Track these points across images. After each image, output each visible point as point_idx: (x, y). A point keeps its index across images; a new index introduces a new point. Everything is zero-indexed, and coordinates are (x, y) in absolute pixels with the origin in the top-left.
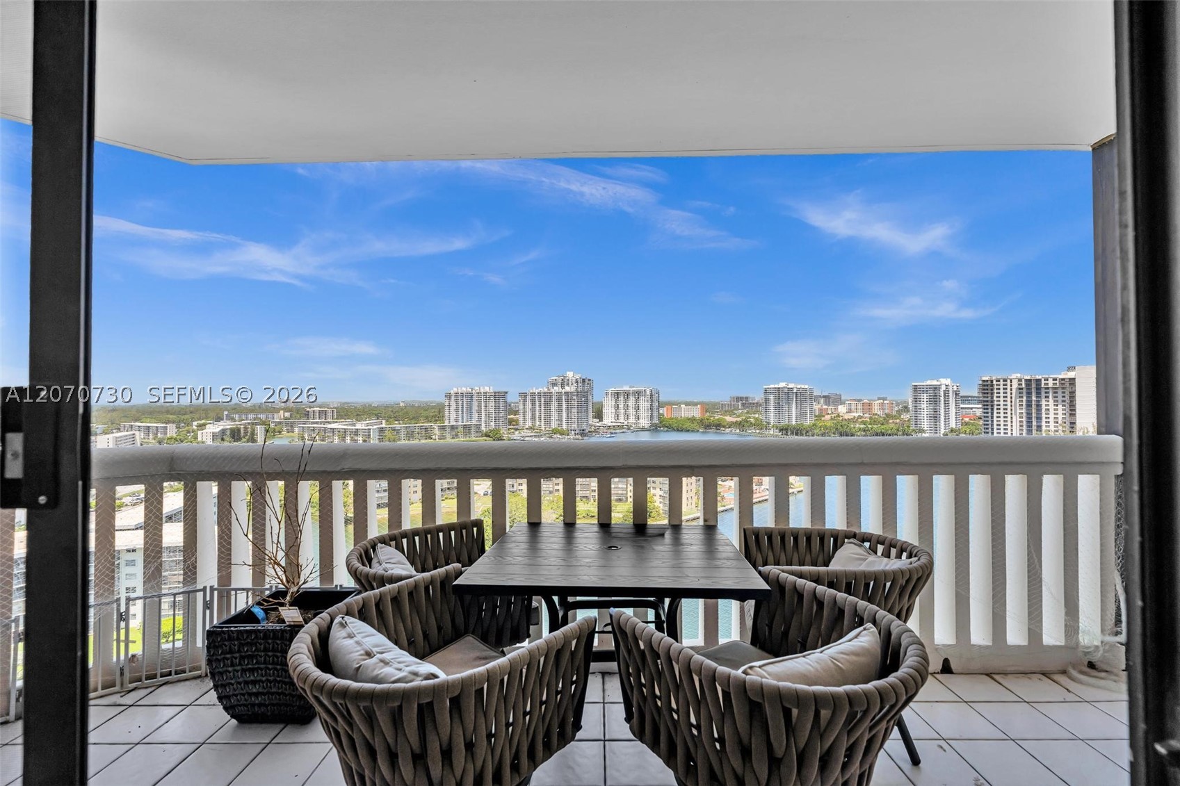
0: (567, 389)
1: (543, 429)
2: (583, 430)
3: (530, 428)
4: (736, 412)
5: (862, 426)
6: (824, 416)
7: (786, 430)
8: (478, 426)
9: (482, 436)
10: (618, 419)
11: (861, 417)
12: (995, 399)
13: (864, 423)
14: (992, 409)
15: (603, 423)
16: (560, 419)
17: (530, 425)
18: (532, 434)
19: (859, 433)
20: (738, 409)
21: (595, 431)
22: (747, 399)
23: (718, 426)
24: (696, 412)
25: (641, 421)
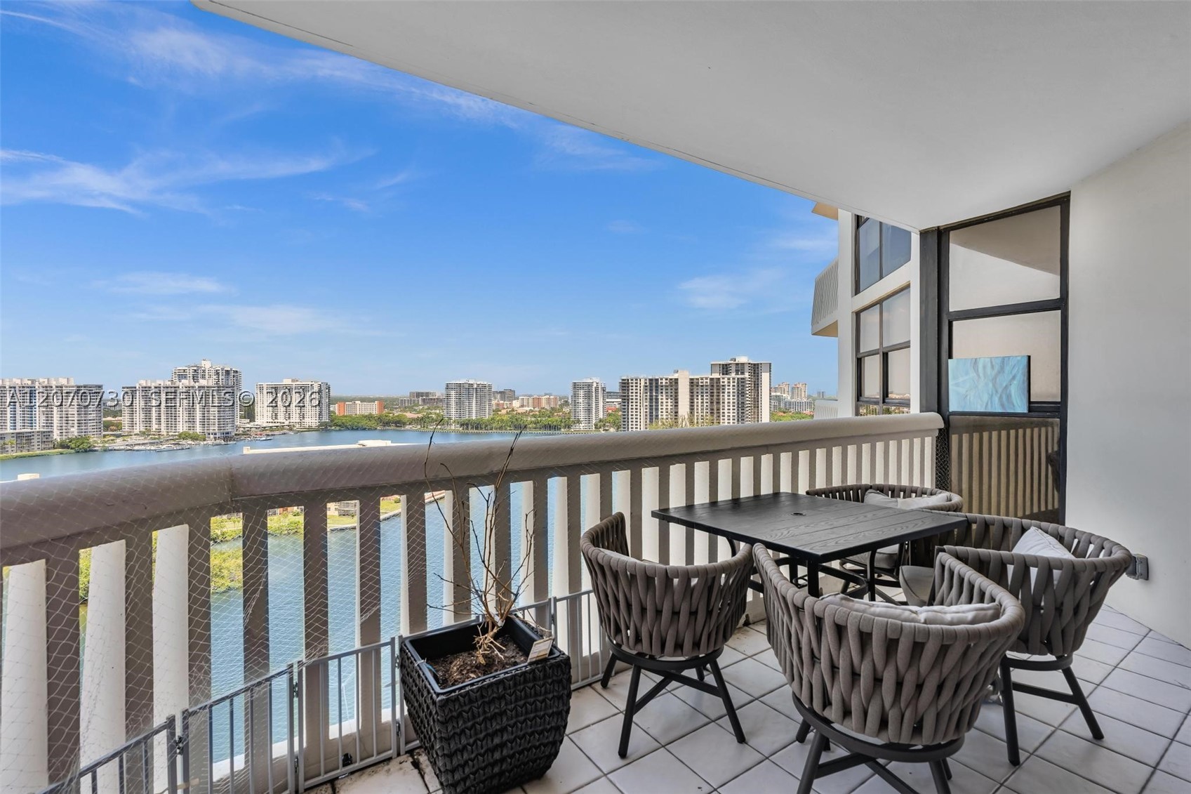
0: (203, 382)
1: (165, 434)
2: (228, 433)
3: (143, 434)
4: (416, 408)
5: (533, 419)
6: (500, 411)
7: (467, 424)
8: (46, 436)
9: (54, 448)
10: (276, 418)
11: (532, 411)
12: (630, 394)
13: (534, 416)
14: (628, 403)
15: (256, 423)
16: (191, 420)
17: (143, 429)
18: (146, 442)
19: (531, 426)
20: (418, 405)
21: (245, 434)
22: (427, 394)
23: (399, 423)
24: (374, 409)
25: (306, 420)
